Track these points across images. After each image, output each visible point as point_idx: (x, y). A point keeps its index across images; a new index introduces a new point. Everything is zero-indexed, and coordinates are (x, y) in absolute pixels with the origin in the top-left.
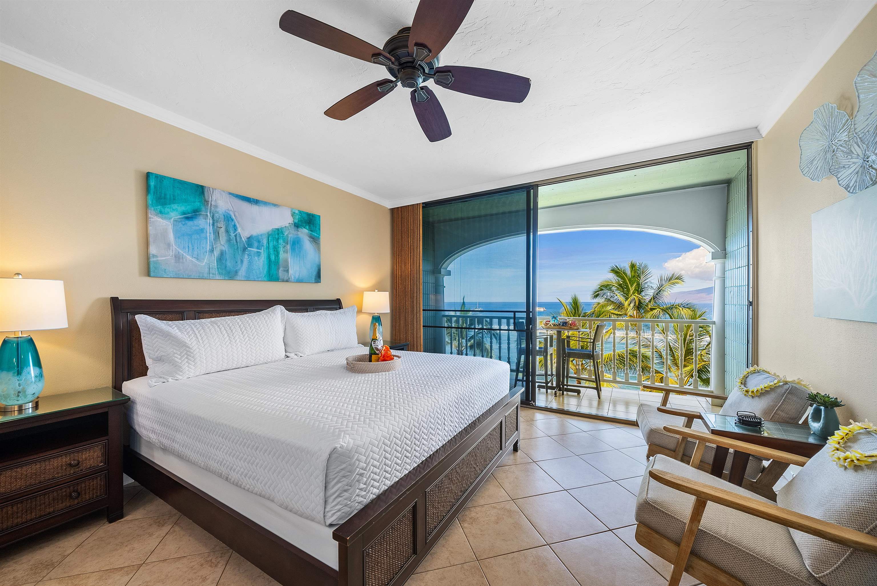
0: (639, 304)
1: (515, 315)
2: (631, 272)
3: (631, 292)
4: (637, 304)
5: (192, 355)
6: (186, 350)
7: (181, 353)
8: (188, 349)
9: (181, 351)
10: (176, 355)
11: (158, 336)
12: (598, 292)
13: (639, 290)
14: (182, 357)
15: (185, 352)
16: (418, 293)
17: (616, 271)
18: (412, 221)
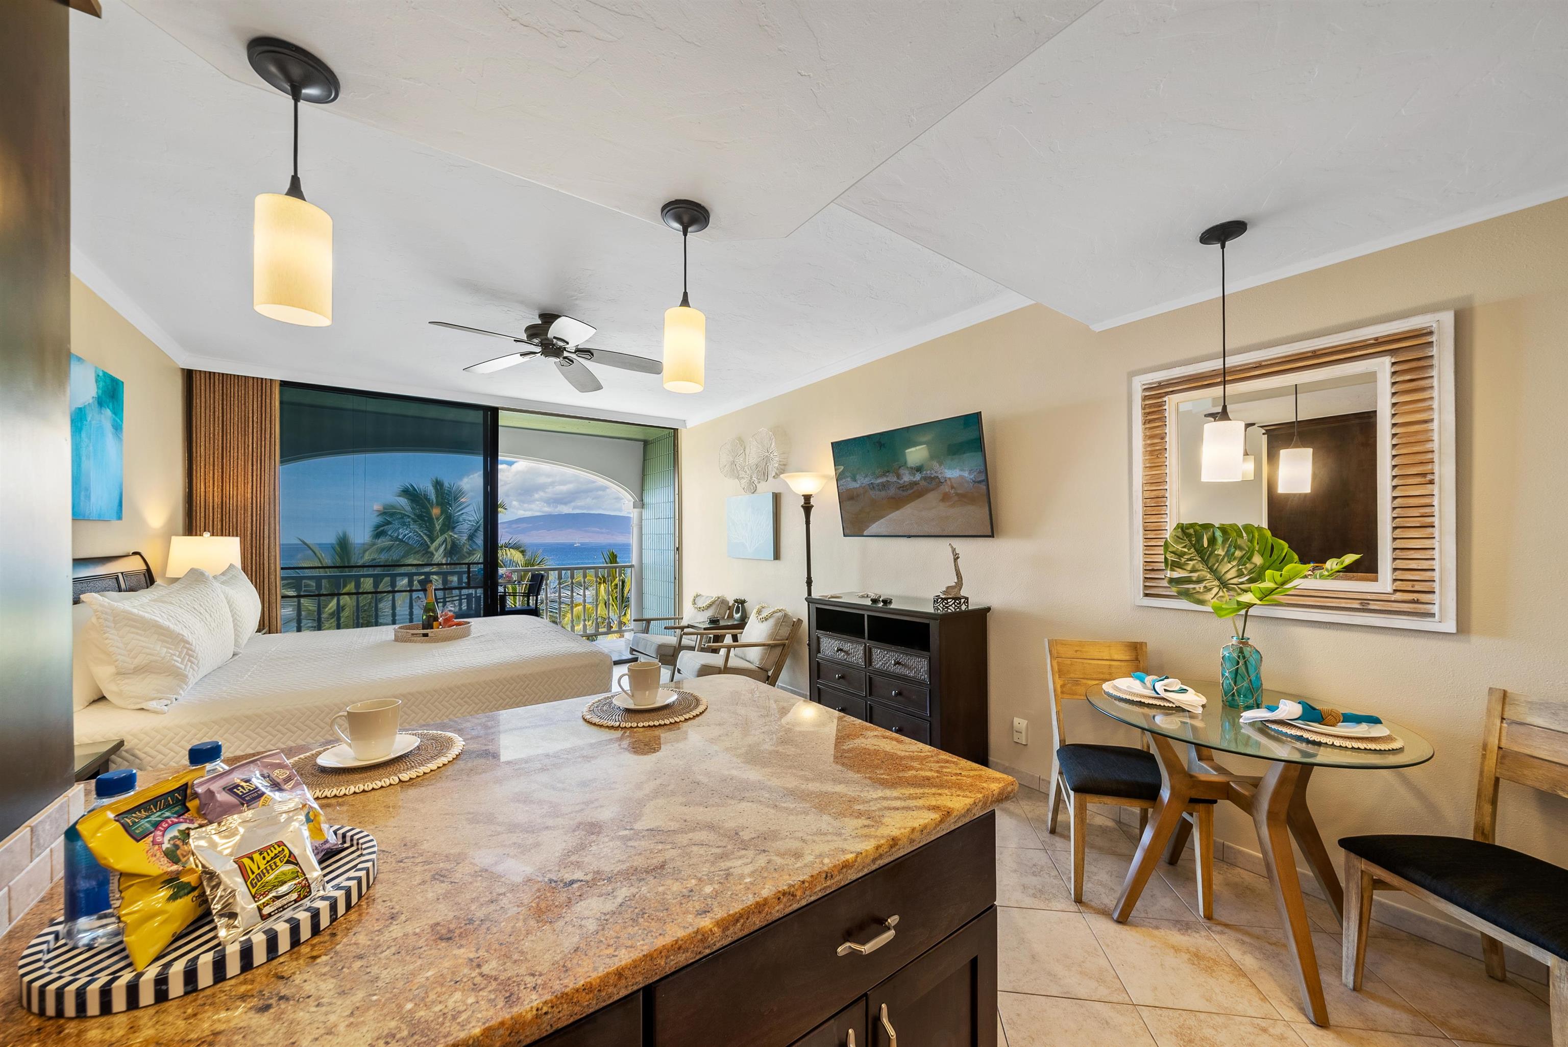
0: (451, 548)
1: (469, 568)
2: (437, 497)
3: (438, 528)
4: (449, 547)
5: (195, 655)
6: (186, 648)
7: (181, 652)
8: (187, 646)
9: (180, 650)
10: (175, 658)
11: (133, 630)
12: (382, 528)
13: (450, 524)
14: (183, 660)
15: (185, 650)
16: (272, 539)
17: (410, 494)
18: (255, 406)
